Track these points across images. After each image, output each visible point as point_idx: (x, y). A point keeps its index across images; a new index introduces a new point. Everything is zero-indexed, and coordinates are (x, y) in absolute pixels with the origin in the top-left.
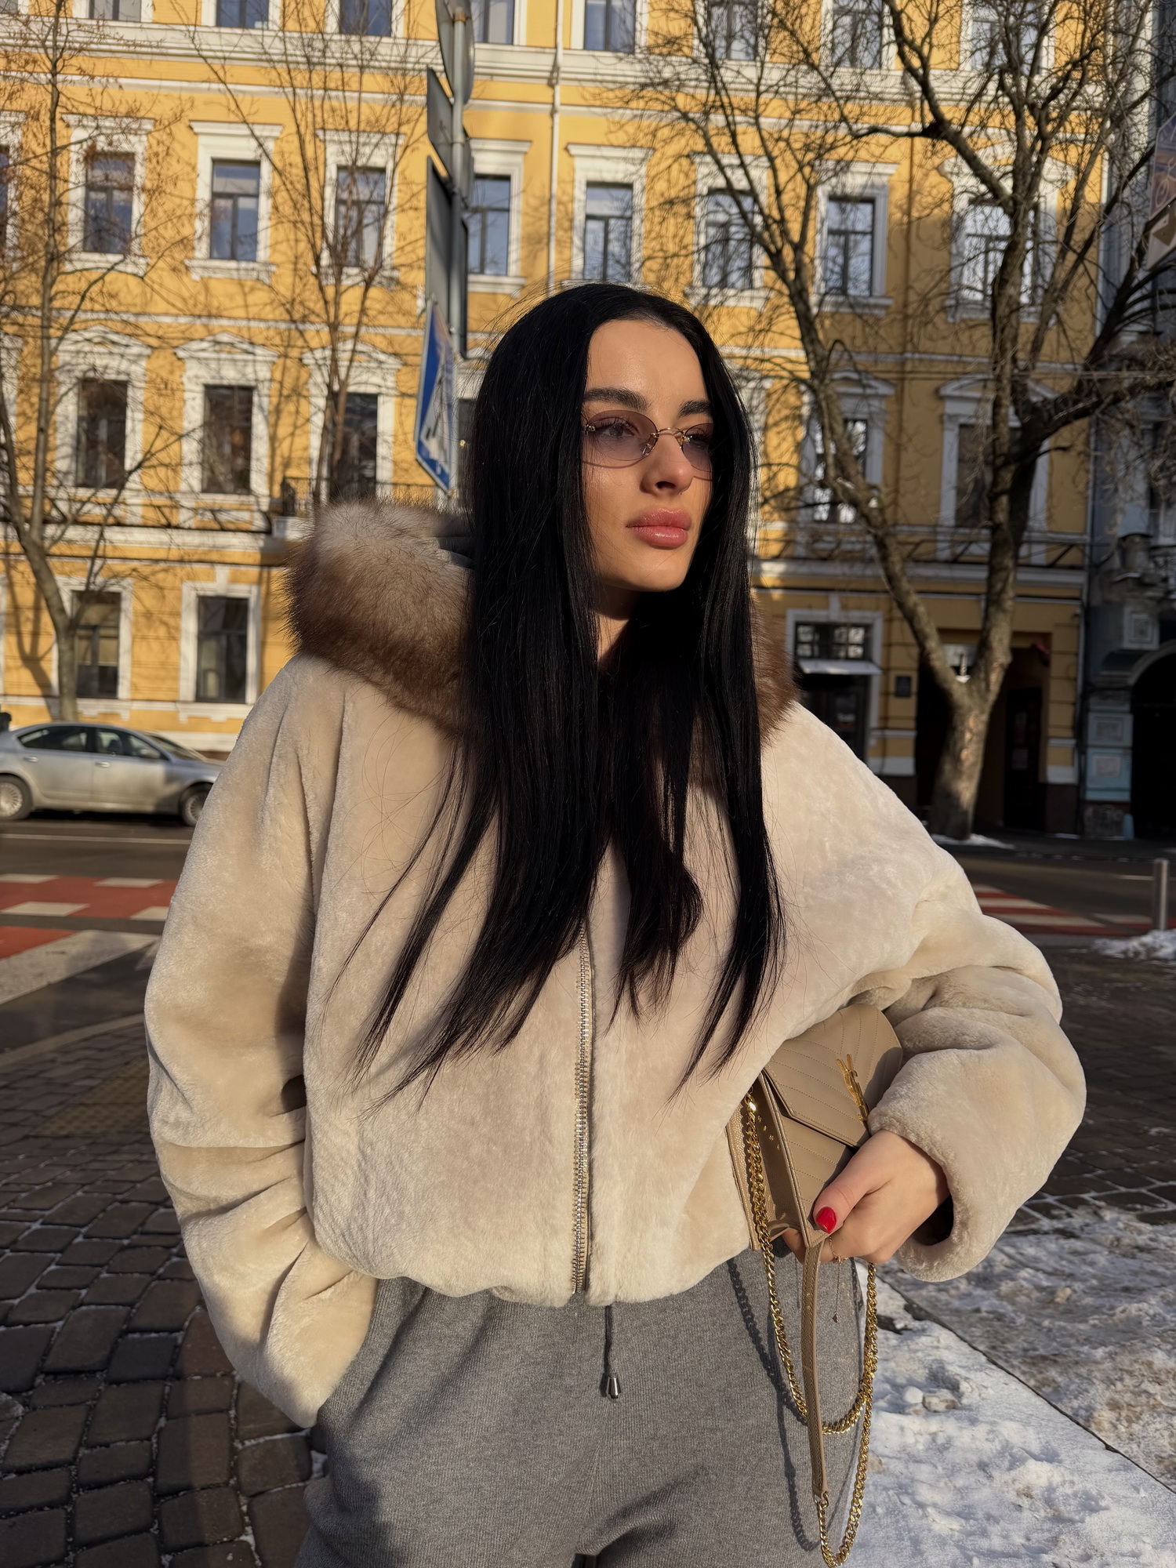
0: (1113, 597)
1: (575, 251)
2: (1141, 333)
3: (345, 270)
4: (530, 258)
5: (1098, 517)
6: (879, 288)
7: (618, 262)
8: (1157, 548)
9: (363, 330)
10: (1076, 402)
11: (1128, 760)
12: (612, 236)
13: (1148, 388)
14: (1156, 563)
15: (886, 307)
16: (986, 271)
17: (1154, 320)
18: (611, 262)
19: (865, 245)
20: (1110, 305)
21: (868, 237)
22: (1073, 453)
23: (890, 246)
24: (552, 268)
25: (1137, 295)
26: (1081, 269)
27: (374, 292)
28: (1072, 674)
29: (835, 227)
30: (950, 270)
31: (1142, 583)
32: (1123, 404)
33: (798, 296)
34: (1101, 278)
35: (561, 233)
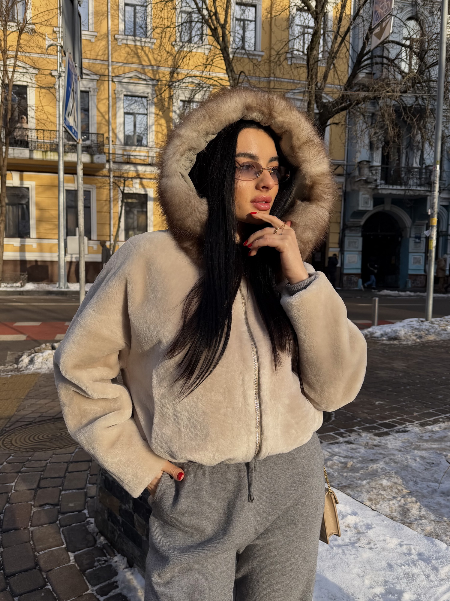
0: (355, 188)
1: (120, 21)
2: (367, 73)
3: (8, 23)
4: (98, 23)
5: (350, 154)
6: (259, 47)
7: (141, 27)
8: (372, 167)
9: (19, 53)
10: (341, 104)
11: (360, 256)
12: (138, 15)
13: (370, 99)
14: (372, 173)
15: (262, 56)
16: (304, 43)
17: (372, 68)
18: (137, 27)
19: (252, 26)
20: (355, 61)
21: (253, 23)
22: (340, 125)
23: (263, 28)
24: (110, 28)
25: (366, 57)
26: (343, 44)
27: (23, 36)
28: (339, 221)
29: (238, 17)
30: (289, 41)
31: (367, 182)
32: (360, 106)
33: (224, 50)
34: (351, 48)
35: (113, 11)
